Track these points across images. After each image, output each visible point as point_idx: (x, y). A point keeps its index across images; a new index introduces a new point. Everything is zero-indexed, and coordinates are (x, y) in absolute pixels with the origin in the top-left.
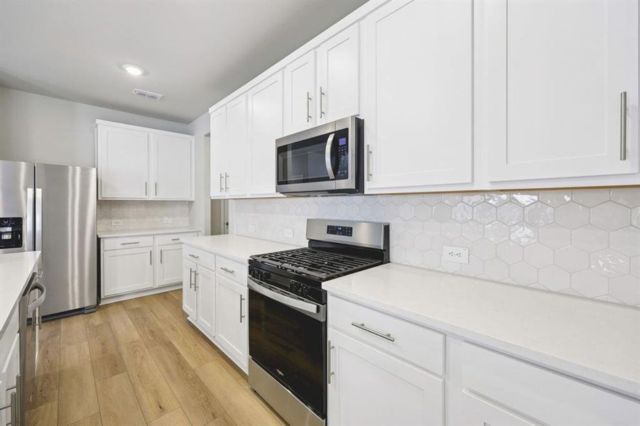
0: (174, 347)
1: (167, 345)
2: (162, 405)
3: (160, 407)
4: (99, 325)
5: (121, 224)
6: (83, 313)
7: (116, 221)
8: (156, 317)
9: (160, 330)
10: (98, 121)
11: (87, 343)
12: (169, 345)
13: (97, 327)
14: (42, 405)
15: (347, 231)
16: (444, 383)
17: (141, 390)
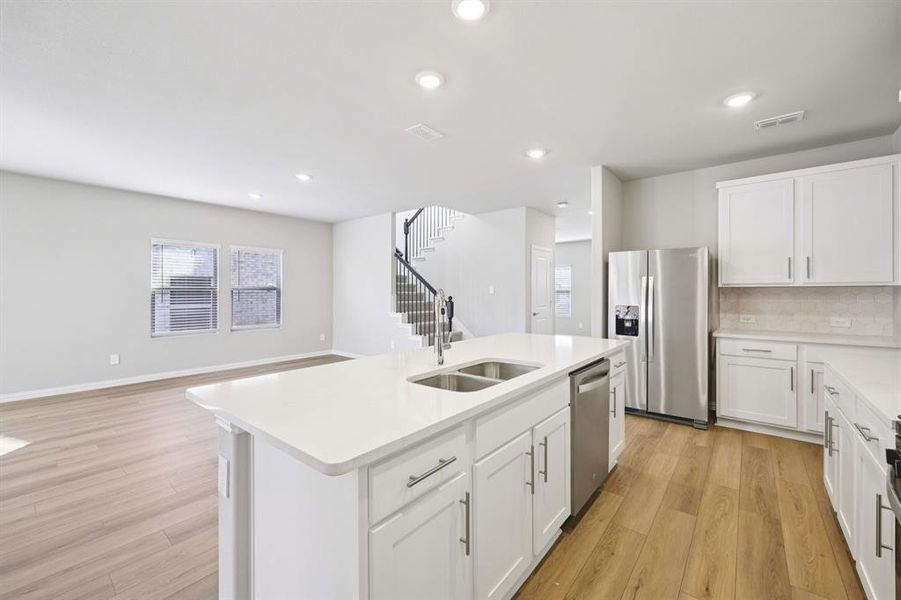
0: (781, 532)
1: (770, 522)
2: (710, 588)
3: (707, 589)
4: (701, 447)
5: (753, 320)
6: (692, 426)
7: (745, 316)
8: (781, 474)
9: (775, 496)
10: (719, 185)
11: (677, 459)
12: (774, 524)
13: (698, 448)
14: (613, 492)
17: (698, 549)
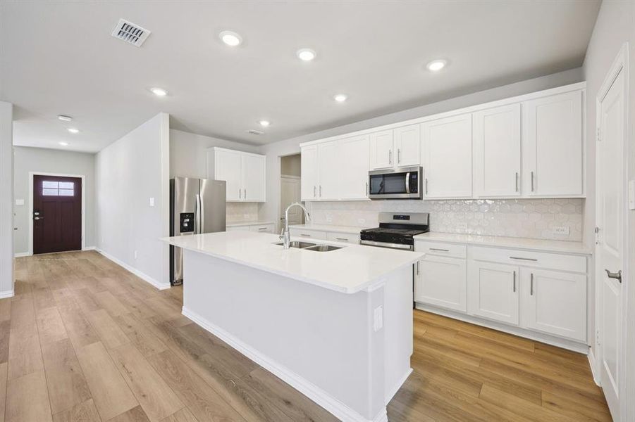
15: (407, 218)
16: (467, 262)
